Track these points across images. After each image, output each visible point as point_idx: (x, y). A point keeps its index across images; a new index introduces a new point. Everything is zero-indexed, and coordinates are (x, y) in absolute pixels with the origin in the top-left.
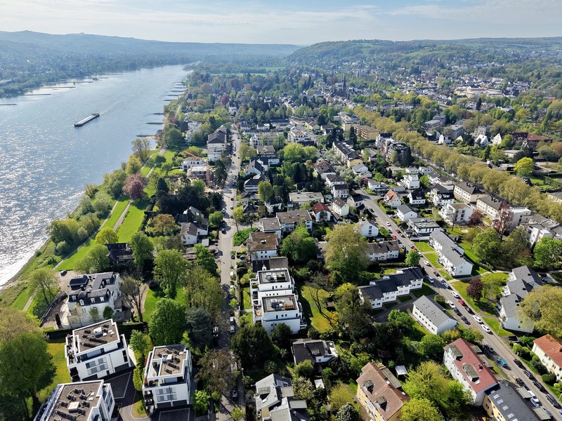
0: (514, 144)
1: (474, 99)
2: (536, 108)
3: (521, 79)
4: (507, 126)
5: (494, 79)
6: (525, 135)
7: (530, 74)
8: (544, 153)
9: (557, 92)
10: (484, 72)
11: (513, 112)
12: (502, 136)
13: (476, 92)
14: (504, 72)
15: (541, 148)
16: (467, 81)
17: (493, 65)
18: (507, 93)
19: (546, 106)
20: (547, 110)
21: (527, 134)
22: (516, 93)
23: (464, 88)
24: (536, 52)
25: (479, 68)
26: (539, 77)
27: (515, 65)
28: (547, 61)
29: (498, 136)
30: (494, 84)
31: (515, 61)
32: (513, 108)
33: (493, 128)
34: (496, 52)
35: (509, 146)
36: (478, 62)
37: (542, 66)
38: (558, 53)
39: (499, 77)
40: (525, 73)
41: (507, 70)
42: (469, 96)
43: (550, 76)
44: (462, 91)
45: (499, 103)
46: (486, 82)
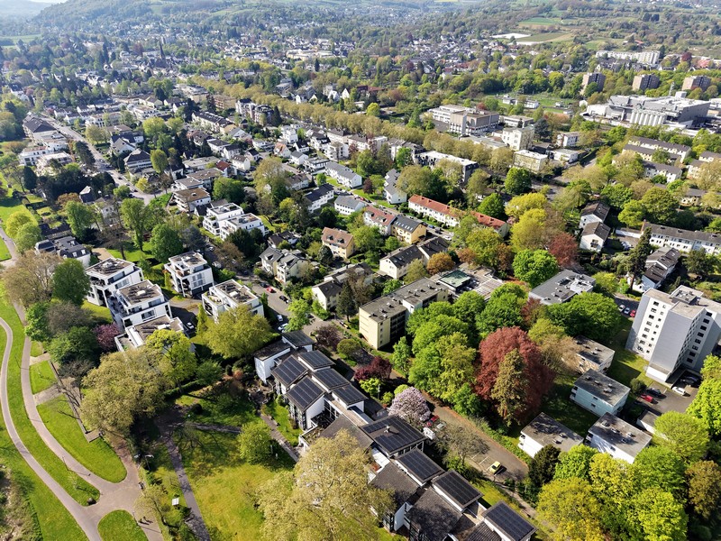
0: (360, 96)
1: (310, 61)
2: (366, 66)
3: (345, 39)
4: (349, 82)
5: (320, 41)
6: (366, 88)
7: (351, 33)
8: (384, 101)
9: (379, 50)
10: (307, 32)
11: (349, 70)
12: (348, 90)
13: (309, 55)
14: (327, 32)
15: (381, 96)
16: (294, 44)
17: (314, 25)
18: (337, 53)
19: (374, 63)
20: (376, 67)
21: (367, 86)
22: (345, 53)
23: (295, 51)
24: (349, 10)
25: (301, 29)
26: (359, 36)
27: (334, 24)
28: (362, 20)
29: (345, 91)
30: (321, 45)
31: (334, 20)
32: (349, 66)
33: (338, 85)
34: (311, 10)
35: (357, 98)
36: (297, 21)
37: (359, 25)
38: (368, 11)
39: (324, 38)
40: (347, 33)
41: (328, 29)
42: (304, 59)
43: (368, 36)
44: (294, 54)
45: (334, 63)
46: (313, 44)
